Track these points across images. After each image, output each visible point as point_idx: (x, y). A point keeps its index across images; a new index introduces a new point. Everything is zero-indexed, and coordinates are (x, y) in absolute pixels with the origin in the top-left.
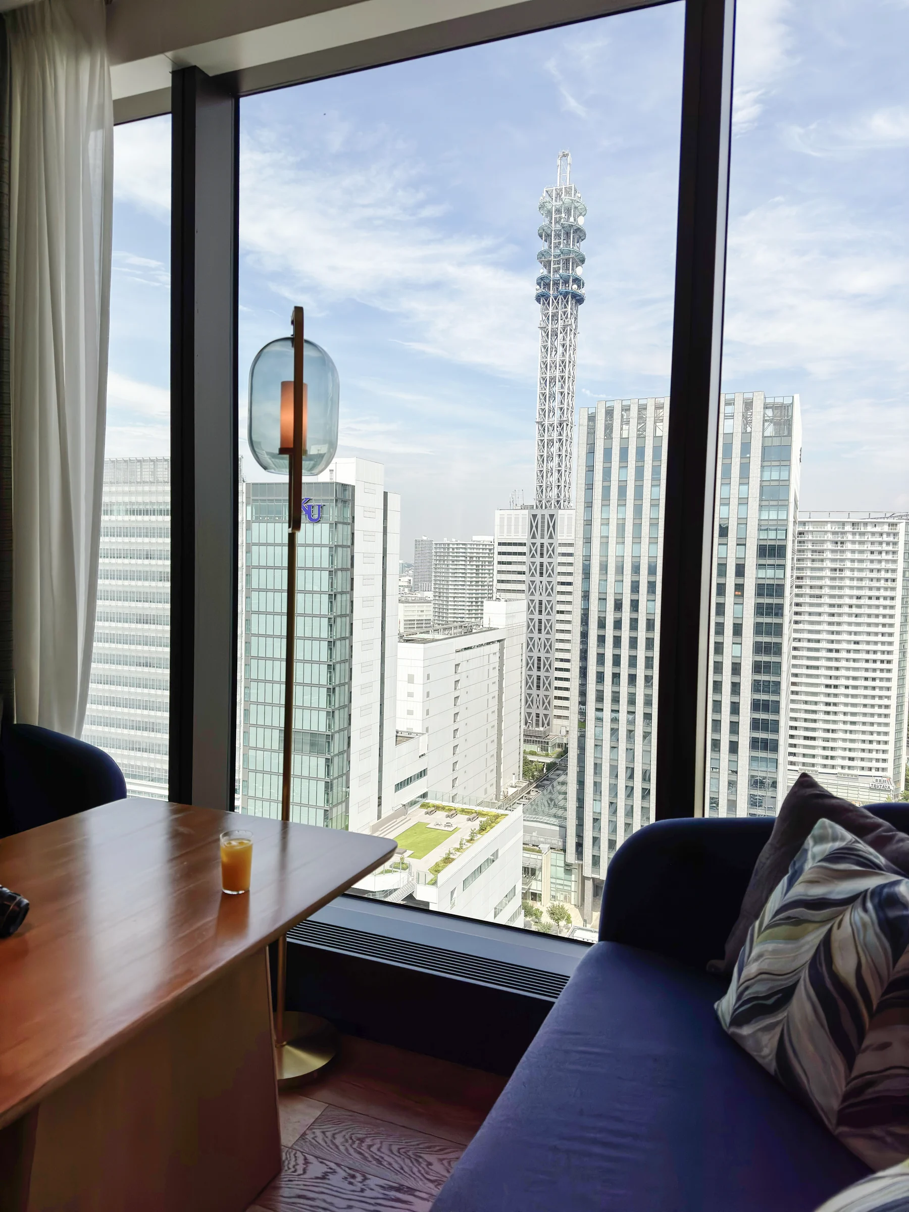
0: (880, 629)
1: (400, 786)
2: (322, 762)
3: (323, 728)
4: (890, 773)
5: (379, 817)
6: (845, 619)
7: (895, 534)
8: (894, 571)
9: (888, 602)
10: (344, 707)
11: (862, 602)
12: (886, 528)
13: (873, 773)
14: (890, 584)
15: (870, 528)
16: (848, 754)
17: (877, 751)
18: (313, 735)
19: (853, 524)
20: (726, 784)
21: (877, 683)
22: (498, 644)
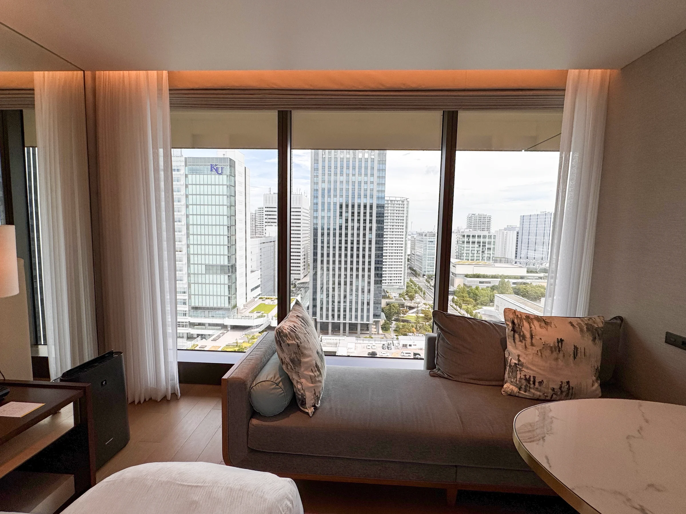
0: (399, 236)
1: (252, 290)
2: (226, 277)
3: (226, 263)
4: (402, 284)
5: (246, 302)
6: (389, 233)
7: (404, 205)
8: (403, 217)
9: (401, 227)
10: (234, 254)
11: (394, 227)
12: (401, 202)
13: (398, 284)
14: (402, 221)
15: (396, 202)
16: (390, 278)
17: (399, 277)
18: (222, 266)
19: (391, 201)
20: (367, 283)
21: (399, 254)
22: (273, 242)
